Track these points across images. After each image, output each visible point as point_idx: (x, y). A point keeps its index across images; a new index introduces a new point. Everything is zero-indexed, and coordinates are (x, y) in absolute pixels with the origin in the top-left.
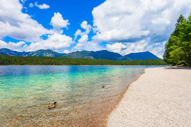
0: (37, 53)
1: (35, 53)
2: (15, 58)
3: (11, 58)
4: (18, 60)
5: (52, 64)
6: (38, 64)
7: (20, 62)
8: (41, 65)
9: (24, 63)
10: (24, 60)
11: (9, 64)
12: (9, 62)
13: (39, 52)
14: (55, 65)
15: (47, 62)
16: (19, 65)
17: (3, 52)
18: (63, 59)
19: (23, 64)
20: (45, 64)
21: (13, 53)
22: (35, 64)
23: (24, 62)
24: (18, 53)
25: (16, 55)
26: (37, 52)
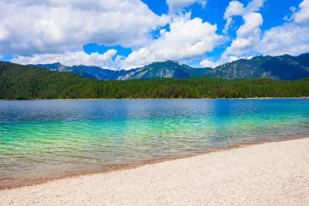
0: (147, 71)
1: (142, 71)
2: (107, 84)
3: (100, 85)
4: (112, 87)
5: (176, 97)
6: (148, 96)
7: (115, 93)
8: (155, 97)
9: (123, 94)
10: (123, 87)
11: (98, 97)
12: (98, 92)
13: (151, 69)
14: (183, 98)
15: (166, 91)
16: (114, 99)
17: (89, 73)
18: (202, 83)
19: (121, 97)
20: (162, 96)
21: (104, 74)
22: (142, 96)
23: (123, 91)
24: (112, 74)
25: (110, 77)
26: (146, 68)
